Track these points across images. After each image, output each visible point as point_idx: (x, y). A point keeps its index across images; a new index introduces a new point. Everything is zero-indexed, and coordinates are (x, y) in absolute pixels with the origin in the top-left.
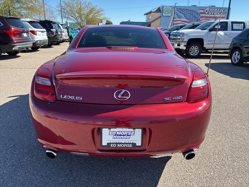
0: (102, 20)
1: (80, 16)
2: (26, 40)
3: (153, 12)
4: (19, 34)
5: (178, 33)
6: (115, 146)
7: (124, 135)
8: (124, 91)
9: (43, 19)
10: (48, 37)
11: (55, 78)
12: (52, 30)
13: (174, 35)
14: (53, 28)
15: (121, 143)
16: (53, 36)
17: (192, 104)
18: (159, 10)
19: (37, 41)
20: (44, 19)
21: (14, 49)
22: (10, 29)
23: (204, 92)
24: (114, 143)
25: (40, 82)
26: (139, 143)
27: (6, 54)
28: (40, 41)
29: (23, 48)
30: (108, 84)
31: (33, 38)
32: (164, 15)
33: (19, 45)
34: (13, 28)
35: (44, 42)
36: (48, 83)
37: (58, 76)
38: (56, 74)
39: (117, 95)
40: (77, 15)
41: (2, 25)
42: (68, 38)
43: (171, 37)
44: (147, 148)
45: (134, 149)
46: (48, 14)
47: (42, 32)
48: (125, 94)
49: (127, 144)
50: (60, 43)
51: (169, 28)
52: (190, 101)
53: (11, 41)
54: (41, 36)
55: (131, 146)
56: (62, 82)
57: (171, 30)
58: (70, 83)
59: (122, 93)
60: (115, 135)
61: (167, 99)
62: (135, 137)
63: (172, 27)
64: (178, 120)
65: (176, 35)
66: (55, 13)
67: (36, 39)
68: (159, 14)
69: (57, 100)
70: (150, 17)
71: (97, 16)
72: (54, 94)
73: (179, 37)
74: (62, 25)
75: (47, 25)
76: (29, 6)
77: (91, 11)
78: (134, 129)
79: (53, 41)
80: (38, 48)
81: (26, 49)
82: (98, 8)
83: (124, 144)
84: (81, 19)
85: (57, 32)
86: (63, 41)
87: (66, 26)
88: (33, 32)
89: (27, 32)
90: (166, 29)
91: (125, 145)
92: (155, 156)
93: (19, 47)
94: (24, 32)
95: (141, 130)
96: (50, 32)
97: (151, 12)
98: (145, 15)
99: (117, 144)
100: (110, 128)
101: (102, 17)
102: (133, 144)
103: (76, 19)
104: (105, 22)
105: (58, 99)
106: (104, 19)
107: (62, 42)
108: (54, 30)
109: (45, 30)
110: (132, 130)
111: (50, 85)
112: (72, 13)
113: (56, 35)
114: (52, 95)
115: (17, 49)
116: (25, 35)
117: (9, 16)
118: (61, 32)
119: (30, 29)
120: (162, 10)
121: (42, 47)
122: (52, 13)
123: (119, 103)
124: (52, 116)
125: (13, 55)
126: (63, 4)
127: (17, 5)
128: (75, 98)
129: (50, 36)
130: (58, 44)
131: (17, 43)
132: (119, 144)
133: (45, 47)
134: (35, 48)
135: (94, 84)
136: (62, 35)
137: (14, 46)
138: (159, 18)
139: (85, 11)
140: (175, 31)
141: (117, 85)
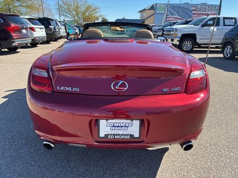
0: (98, 17)
1: (77, 14)
2: (25, 36)
3: (147, 10)
4: (19, 30)
5: (172, 28)
6: (112, 137)
7: (121, 127)
8: (121, 82)
9: (41, 16)
10: (47, 34)
11: (52, 69)
12: (50, 27)
13: (168, 31)
14: (51, 25)
15: (119, 135)
16: (51, 32)
17: (191, 95)
18: (152, 8)
19: (36, 38)
20: (43, 16)
21: (13, 45)
22: (10, 25)
23: (203, 83)
24: (112, 135)
25: (37, 74)
26: (137, 135)
27: (6, 50)
28: (39, 37)
29: (22, 44)
30: (104, 75)
31: (32, 34)
32: (157, 12)
33: (19, 41)
34: (12, 25)
35: (42, 39)
36: (45, 74)
37: (55, 68)
38: (52, 65)
39: (114, 86)
40: (74, 13)
41: (2, 21)
42: (65, 34)
43: (164, 33)
44: (145, 139)
45: (132, 140)
46: (46, 11)
47: (41, 28)
48: (123, 85)
49: (125, 135)
50: (58, 39)
51: (163, 24)
52: (188, 92)
53: (11, 37)
54: (40, 32)
55: (128, 137)
56: (58, 73)
57: (164, 26)
58: (67, 74)
59: (119, 84)
60: (113, 126)
61: (165, 90)
62: (133, 128)
63: (165, 23)
64: (175, 112)
65: (170, 31)
66: (54, 11)
67: (35, 36)
68: (152, 12)
69: (54, 92)
70: (144, 14)
71: (93, 14)
72: (51, 85)
73: (172, 33)
74: (59, 22)
75: (45, 22)
76: (29, 4)
77: (88, 9)
78: (132, 120)
79: (51, 37)
80: (37, 44)
81: (25, 45)
82: (94, 6)
83: (122, 135)
84: (78, 16)
85: (55, 29)
86: (61, 37)
87: (63, 24)
88: (32, 29)
89: (26, 29)
90: (160, 26)
91: (122, 137)
92: (153, 147)
93: (18, 42)
94: (23, 28)
95: (138, 121)
96: (48, 29)
97: (145, 10)
98: (139, 12)
99: (114, 135)
100: (107, 120)
101: (98, 15)
102: (131, 135)
103: (74, 16)
104: (101, 19)
105: (55, 90)
106: (100, 16)
107: (60, 39)
108: (52, 27)
109: (43, 27)
110: (129, 121)
111: (47, 76)
112: (69, 11)
113: (54, 32)
114: (49, 86)
115: (17, 45)
116: (24, 31)
117: (9, 14)
118: (59, 29)
119: (29, 26)
120: (155, 7)
121: (41, 44)
122: (50, 11)
123: (117, 94)
124: (49, 108)
125: (13, 50)
126: (60, 3)
127: (17, 4)
128: (72, 89)
129: (48, 32)
130: (56, 40)
131: (16, 39)
132: (117, 135)
133: (43, 43)
134: (34, 44)
135: (90, 75)
136: (60, 31)
137: (14, 42)
138: (152, 15)
139: (82, 9)
140: (169, 27)
141: (114, 76)
